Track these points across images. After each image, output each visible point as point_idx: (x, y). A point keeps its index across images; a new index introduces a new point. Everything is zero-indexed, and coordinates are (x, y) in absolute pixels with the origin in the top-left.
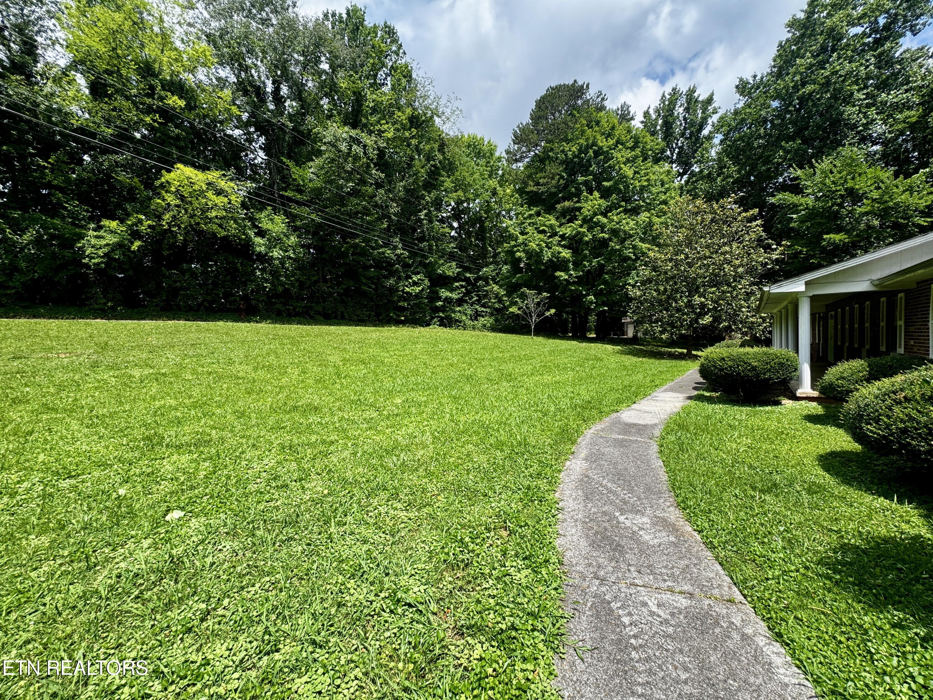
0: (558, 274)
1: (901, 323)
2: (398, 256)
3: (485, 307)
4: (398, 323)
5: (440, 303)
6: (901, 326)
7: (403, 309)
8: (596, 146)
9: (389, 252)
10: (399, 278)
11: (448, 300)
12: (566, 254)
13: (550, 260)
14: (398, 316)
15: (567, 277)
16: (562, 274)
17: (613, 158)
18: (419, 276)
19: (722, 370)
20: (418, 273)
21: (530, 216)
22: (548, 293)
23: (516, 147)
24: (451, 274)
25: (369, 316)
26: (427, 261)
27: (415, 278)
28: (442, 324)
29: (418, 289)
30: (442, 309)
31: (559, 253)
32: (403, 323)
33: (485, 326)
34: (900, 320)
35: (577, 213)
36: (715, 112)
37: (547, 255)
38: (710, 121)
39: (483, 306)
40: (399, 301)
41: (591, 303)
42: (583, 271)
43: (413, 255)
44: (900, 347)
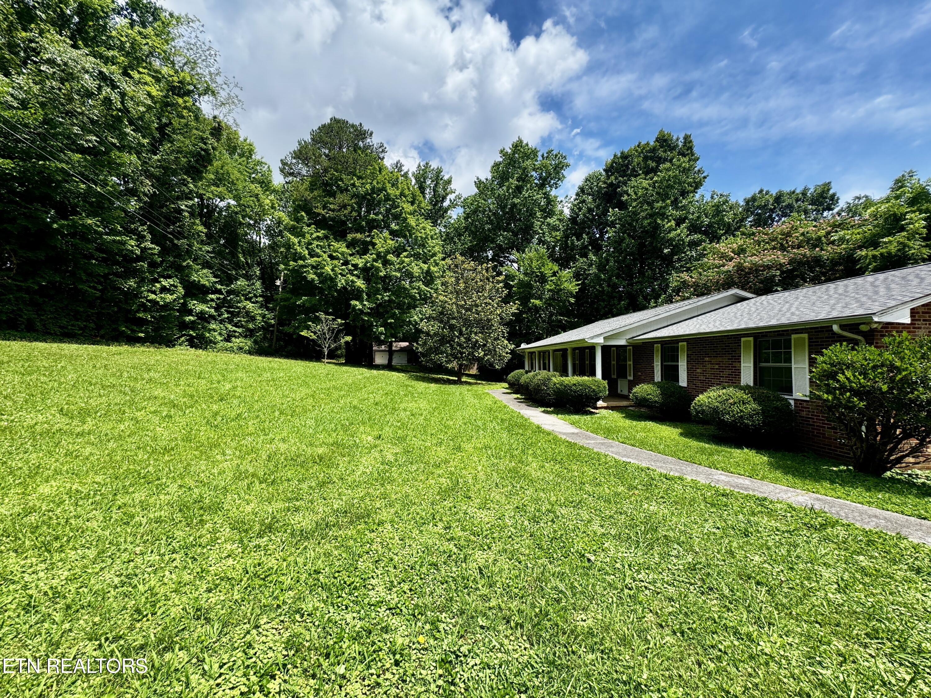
0: (353, 302)
1: (630, 363)
2: (144, 250)
3: (237, 327)
4: (132, 340)
5: (191, 318)
6: (630, 365)
7: (143, 322)
8: (386, 191)
9: (133, 243)
10: (142, 281)
11: (202, 316)
12: (360, 283)
13: (344, 288)
14: (133, 331)
15: (361, 307)
16: (358, 303)
17: (398, 207)
18: (171, 281)
19: (575, 392)
20: (170, 277)
21: (318, 238)
22: (342, 319)
23: (294, 161)
24: (207, 283)
25: (83, 329)
26: (184, 264)
27: (165, 283)
28: (192, 345)
29: (169, 298)
30: (192, 326)
31: (353, 282)
32: (142, 341)
33: (241, 348)
34: (630, 361)
35: (370, 247)
36: (452, 192)
37: (341, 282)
38: (448, 198)
39: (236, 325)
40: (138, 311)
41: (381, 333)
42: (376, 303)
43: (164, 252)
44: (630, 375)
